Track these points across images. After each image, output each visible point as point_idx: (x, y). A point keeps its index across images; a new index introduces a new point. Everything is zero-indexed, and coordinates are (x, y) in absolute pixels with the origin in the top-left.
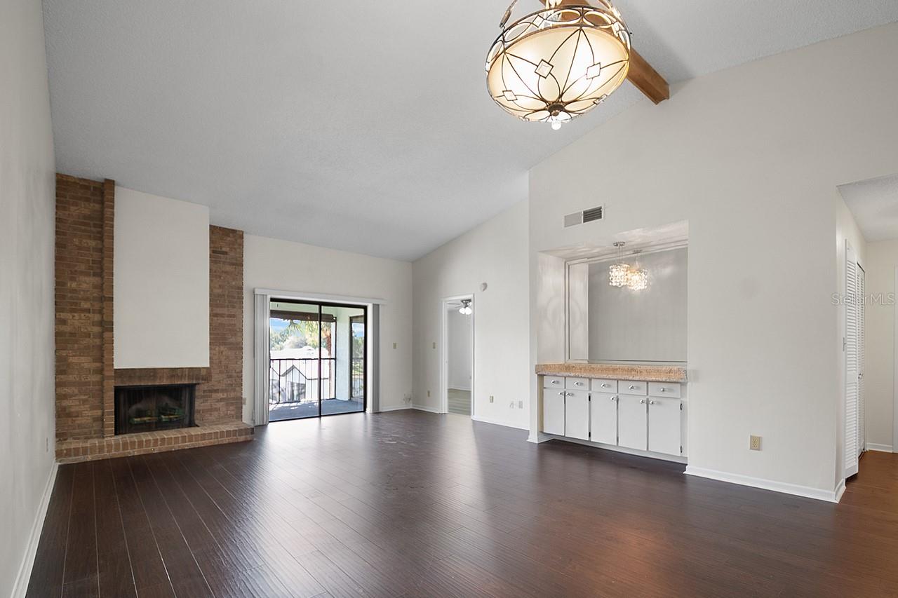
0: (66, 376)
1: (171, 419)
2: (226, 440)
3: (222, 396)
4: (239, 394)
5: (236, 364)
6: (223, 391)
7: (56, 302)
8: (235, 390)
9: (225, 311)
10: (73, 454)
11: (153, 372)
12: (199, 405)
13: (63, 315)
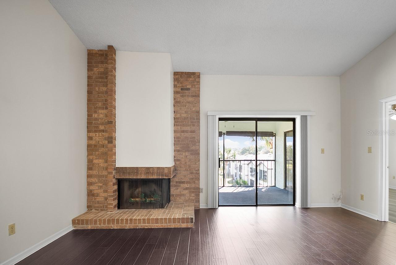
0: (92, 171)
1: (151, 200)
2: (173, 226)
3: (187, 186)
4: (197, 186)
5: (196, 164)
6: (187, 182)
7: (87, 127)
8: (194, 182)
9: (188, 128)
10: (80, 223)
11: (136, 170)
12: (173, 191)
13: (91, 134)
